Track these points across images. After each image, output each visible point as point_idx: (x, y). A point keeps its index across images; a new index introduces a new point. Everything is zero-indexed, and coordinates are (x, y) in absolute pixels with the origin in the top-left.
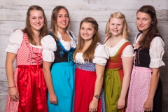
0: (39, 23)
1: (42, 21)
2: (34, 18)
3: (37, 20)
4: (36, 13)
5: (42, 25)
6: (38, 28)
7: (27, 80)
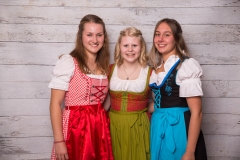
0: (97, 44)
1: (101, 39)
2: (90, 35)
3: (93, 39)
4: (92, 28)
5: (100, 46)
6: (95, 49)
7: (85, 129)
